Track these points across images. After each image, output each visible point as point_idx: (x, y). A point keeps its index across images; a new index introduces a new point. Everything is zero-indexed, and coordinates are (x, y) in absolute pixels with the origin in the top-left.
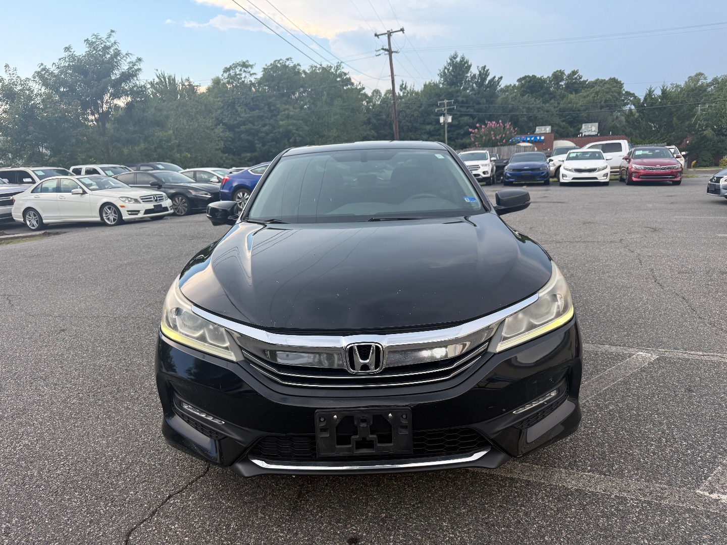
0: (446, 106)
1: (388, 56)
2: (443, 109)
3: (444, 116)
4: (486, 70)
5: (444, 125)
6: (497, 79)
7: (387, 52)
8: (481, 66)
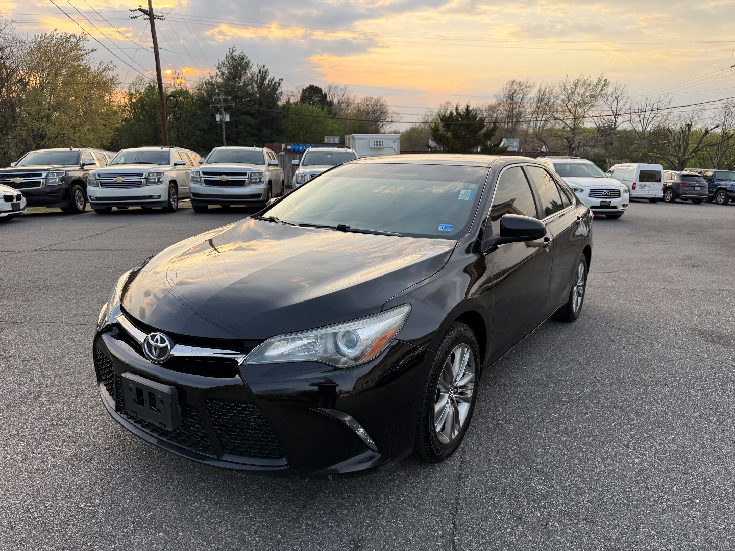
0: (222, 102)
1: (149, 21)
2: (219, 105)
3: (220, 114)
4: (265, 69)
5: (221, 125)
6: (276, 80)
7: (146, 17)
8: (260, 65)
